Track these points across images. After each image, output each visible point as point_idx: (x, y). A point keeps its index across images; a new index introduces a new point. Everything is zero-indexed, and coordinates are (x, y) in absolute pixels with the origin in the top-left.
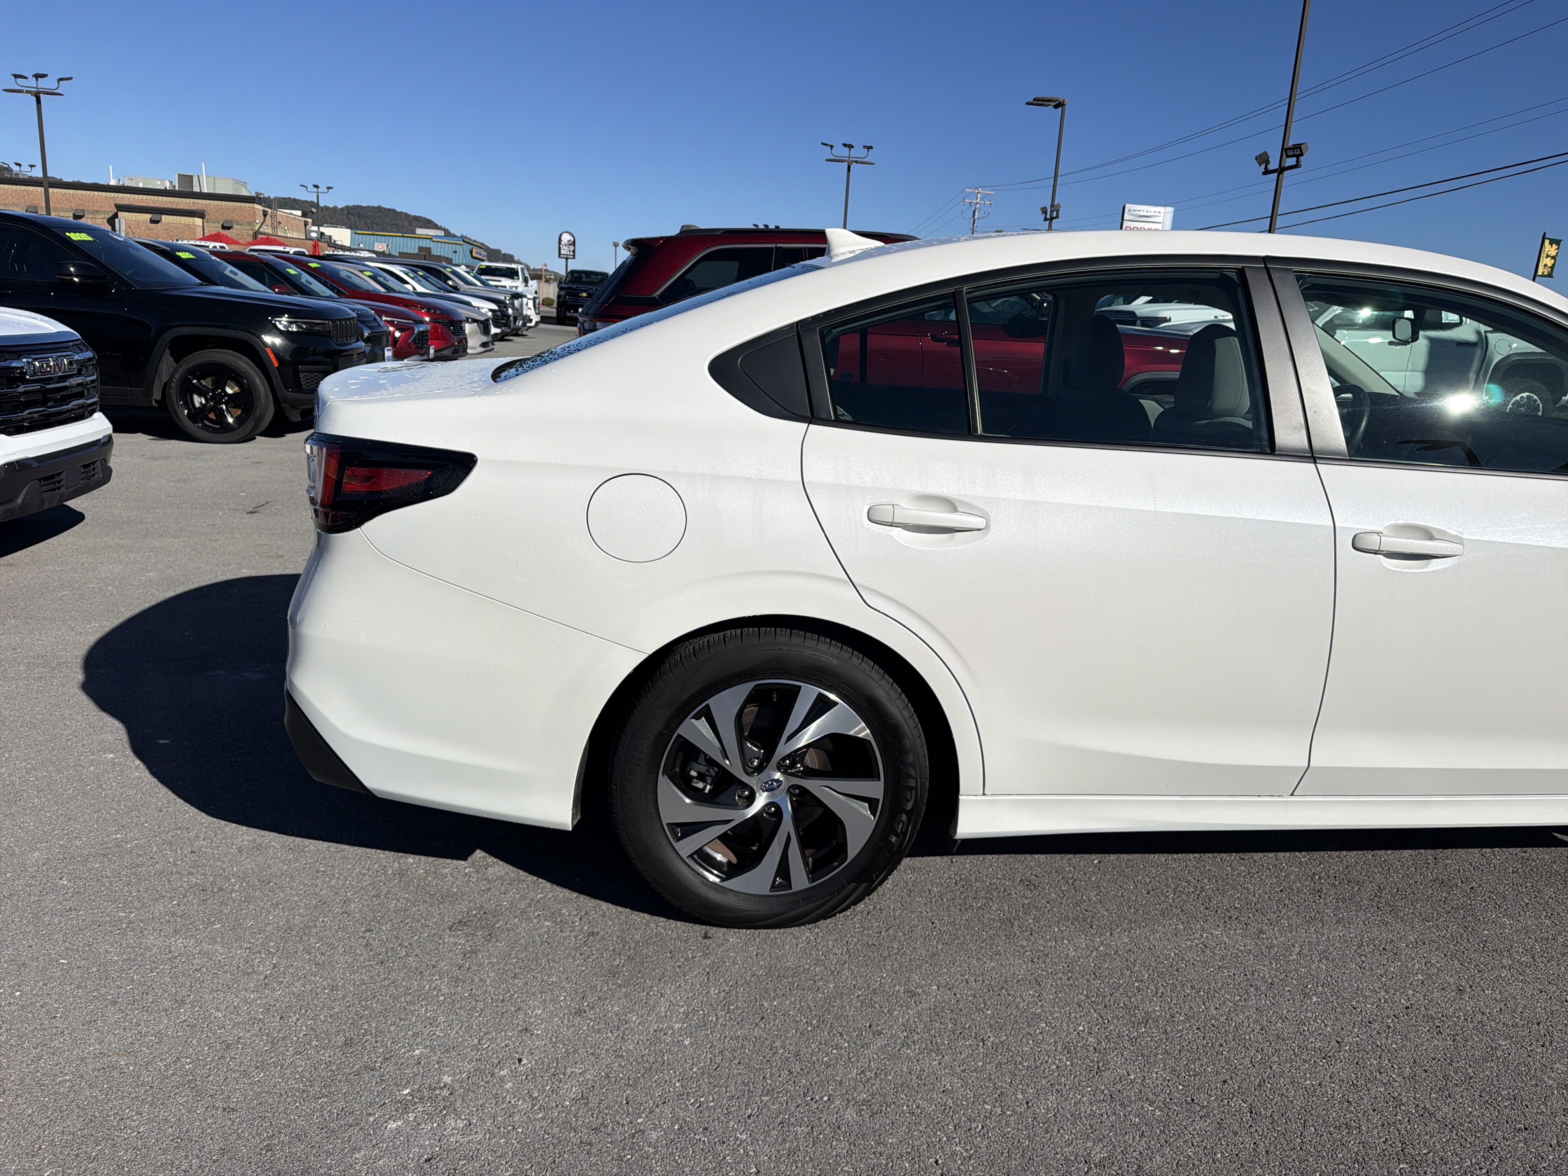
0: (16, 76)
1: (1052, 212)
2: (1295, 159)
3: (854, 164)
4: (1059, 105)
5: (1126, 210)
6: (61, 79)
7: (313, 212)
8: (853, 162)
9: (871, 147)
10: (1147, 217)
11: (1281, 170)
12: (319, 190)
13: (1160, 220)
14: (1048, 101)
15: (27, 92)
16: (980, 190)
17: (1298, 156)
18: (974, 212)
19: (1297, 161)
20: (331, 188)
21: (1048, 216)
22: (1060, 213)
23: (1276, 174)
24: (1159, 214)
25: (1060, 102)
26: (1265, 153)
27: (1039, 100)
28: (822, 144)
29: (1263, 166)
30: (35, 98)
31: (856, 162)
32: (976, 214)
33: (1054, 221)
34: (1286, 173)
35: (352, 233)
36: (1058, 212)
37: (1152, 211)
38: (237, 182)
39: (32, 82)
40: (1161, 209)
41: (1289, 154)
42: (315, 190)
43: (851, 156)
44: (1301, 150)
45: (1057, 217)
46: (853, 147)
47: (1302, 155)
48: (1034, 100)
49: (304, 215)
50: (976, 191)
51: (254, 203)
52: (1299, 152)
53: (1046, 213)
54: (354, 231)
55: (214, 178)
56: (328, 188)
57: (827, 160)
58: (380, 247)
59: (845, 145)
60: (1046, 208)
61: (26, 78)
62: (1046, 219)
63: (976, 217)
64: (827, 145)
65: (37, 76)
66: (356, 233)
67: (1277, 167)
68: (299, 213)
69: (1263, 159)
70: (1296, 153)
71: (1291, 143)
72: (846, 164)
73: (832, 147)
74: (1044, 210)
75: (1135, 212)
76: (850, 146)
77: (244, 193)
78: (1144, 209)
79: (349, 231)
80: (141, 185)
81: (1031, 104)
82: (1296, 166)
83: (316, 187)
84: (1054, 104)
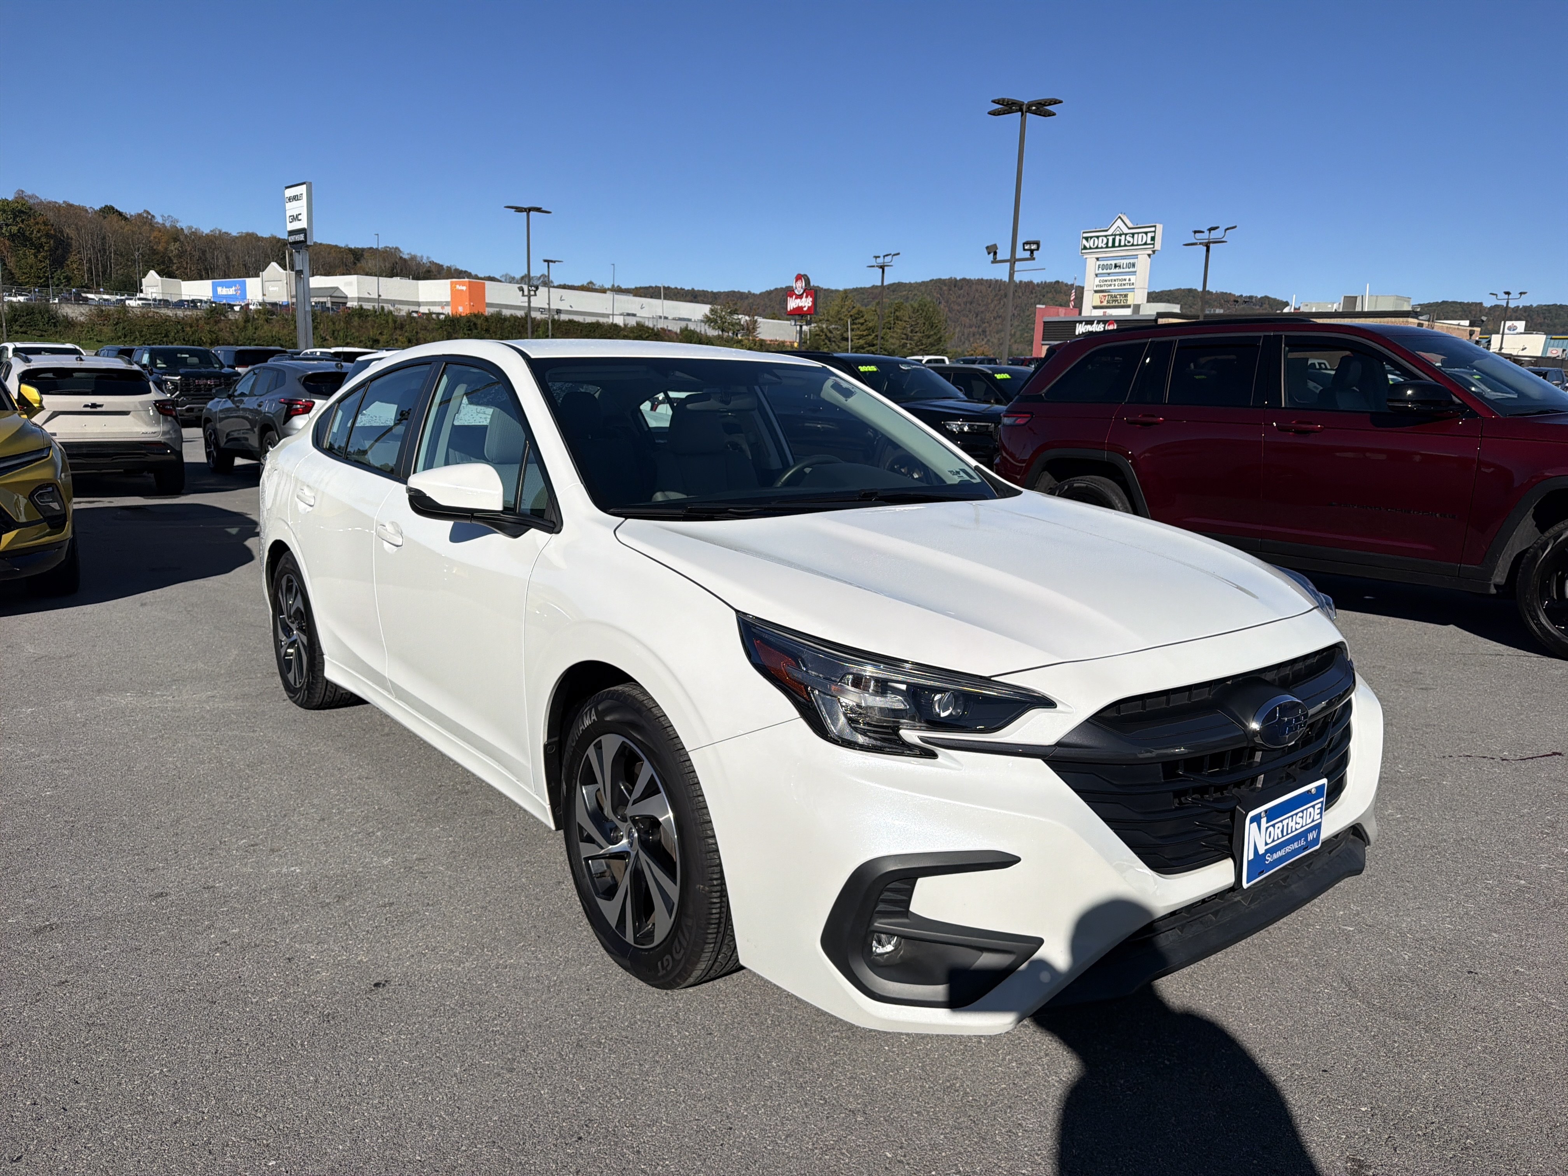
0: (1195, 232)
6: (1228, 229)
7: (1483, 321)
12: (1510, 297)
15: (1200, 244)
20: (1525, 293)
30: (1205, 248)
35: (1547, 338)
38: (1399, 298)
39: (1205, 235)
42: (1506, 296)
49: (1471, 325)
51: (1408, 317)
54: (1550, 337)
55: (1377, 296)
56: (1521, 293)
58: (1554, 352)
61: (1202, 232)
65: (1210, 230)
66: (1551, 339)
68: (1467, 323)
77: (1407, 308)
79: (1545, 336)
80: (1314, 310)
83: (1508, 293)
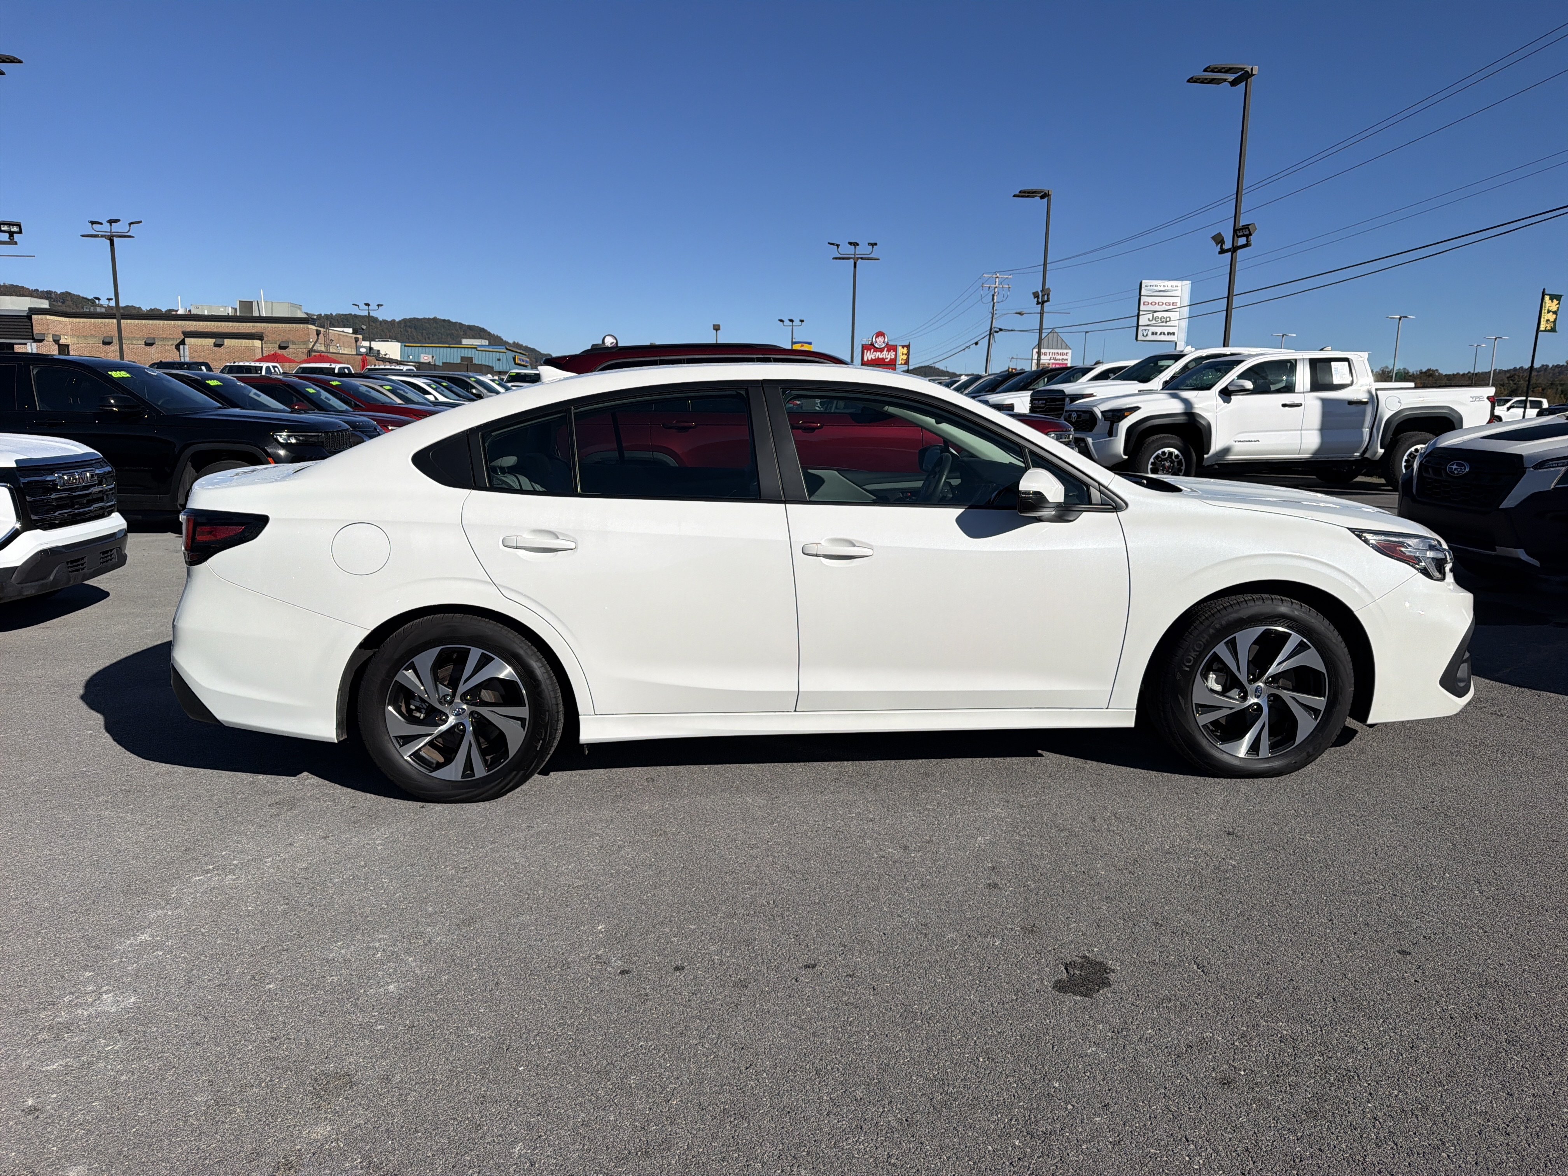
0: (93, 223)
1: (1043, 296)
2: (1245, 239)
3: (860, 260)
4: (1045, 195)
5: (1143, 285)
6: (132, 223)
7: (363, 329)
8: (858, 258)
9: (876, 244)
10: (1160, 291)
11: (1234, 249)
12: (370, 308)
13: (1178, 293)
14: (1033, 192)
15: (102, 236)
16: (998, 275)
17: (1248, 236)
18: (993, 296)
19: (1247, 241)
20: (381, 305)
21: (1040, 300)
22: (1050, 296)
23: (1230, 254)
24: (1176, 288)
25: (1045, 193)
26: (1219, 234)
27: (1024, 192)
28: (829, 243)
29: (1219, 245)
30: (109, 241)
31: (862, 258)
32: (995, 297)
33: (1046, 304)
34: (1239, 251)
35: (401, 346)
36: (1048, 295)
37: (1170, 286)
38: (293, 305)
39: (106, 227)
40: (1178, 283)
41: (1239, 234)
43: (857, 253)
44: (1249, 230)
45: (1048, 301)
46: (858, 244)
47: (1250, 234)
48: (1020, 192)
49: (355, 332)
50: (995, 276)
51: (308, 323)
52: (1247, 232)
53: (1038, 297)
54: (403, 344)
55: (272, 302)
56: (378, 305)
57: (834, 259)
58: (426, 358)
59: (850, 243)
60: (1037, 292)
61: (101, 224)
62: (1038, 303)
63: (995, 301)
64: (833, 244)
65: (111, 222)
66: (405, 346)
67: (1231, 246)
68: (350, 330)
69: (1219, 239)
70: (1246, 233)
71: (1242, 222)
72: (852, 261)
73: (838, 246)
74: (1036, 295)
75: (1152, 288)
76: (855, 244)
77: (300, 315)
78: (1161, 284)
79: (399, 344)
80: (206, 313)
81: (1018, 196)
82: (1247, 245)
83: (368, 305)
84: (1040, 195)
